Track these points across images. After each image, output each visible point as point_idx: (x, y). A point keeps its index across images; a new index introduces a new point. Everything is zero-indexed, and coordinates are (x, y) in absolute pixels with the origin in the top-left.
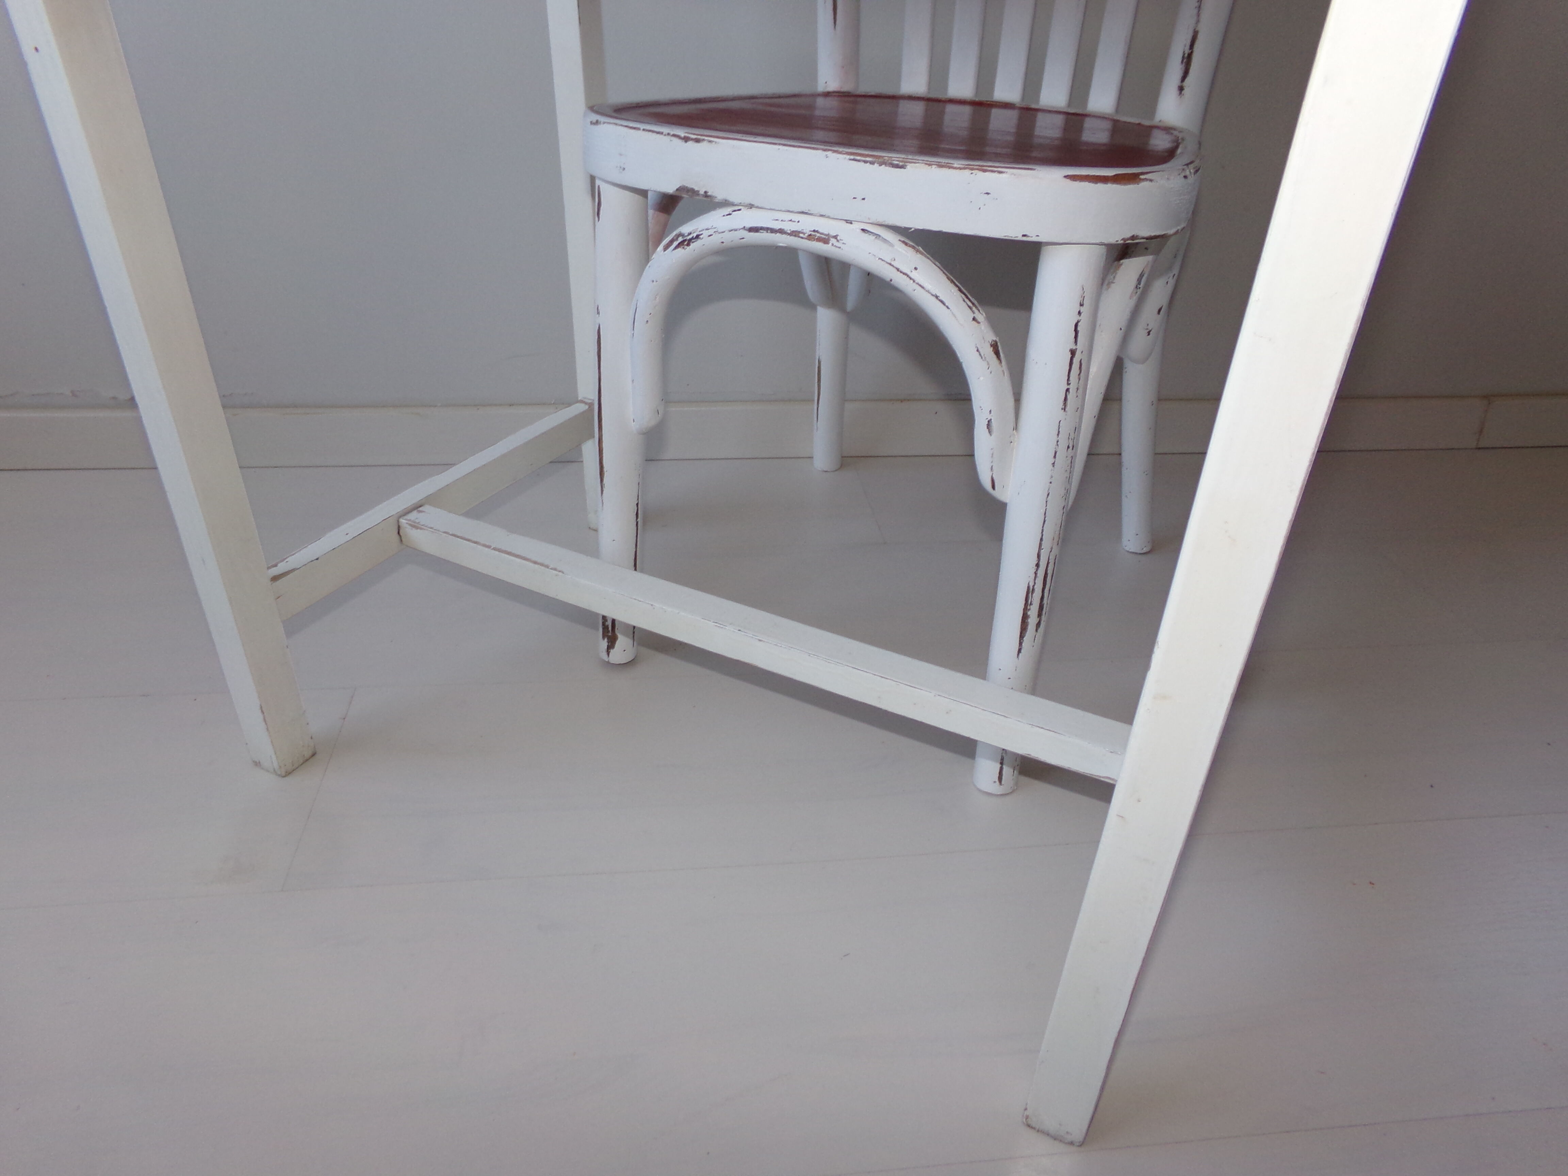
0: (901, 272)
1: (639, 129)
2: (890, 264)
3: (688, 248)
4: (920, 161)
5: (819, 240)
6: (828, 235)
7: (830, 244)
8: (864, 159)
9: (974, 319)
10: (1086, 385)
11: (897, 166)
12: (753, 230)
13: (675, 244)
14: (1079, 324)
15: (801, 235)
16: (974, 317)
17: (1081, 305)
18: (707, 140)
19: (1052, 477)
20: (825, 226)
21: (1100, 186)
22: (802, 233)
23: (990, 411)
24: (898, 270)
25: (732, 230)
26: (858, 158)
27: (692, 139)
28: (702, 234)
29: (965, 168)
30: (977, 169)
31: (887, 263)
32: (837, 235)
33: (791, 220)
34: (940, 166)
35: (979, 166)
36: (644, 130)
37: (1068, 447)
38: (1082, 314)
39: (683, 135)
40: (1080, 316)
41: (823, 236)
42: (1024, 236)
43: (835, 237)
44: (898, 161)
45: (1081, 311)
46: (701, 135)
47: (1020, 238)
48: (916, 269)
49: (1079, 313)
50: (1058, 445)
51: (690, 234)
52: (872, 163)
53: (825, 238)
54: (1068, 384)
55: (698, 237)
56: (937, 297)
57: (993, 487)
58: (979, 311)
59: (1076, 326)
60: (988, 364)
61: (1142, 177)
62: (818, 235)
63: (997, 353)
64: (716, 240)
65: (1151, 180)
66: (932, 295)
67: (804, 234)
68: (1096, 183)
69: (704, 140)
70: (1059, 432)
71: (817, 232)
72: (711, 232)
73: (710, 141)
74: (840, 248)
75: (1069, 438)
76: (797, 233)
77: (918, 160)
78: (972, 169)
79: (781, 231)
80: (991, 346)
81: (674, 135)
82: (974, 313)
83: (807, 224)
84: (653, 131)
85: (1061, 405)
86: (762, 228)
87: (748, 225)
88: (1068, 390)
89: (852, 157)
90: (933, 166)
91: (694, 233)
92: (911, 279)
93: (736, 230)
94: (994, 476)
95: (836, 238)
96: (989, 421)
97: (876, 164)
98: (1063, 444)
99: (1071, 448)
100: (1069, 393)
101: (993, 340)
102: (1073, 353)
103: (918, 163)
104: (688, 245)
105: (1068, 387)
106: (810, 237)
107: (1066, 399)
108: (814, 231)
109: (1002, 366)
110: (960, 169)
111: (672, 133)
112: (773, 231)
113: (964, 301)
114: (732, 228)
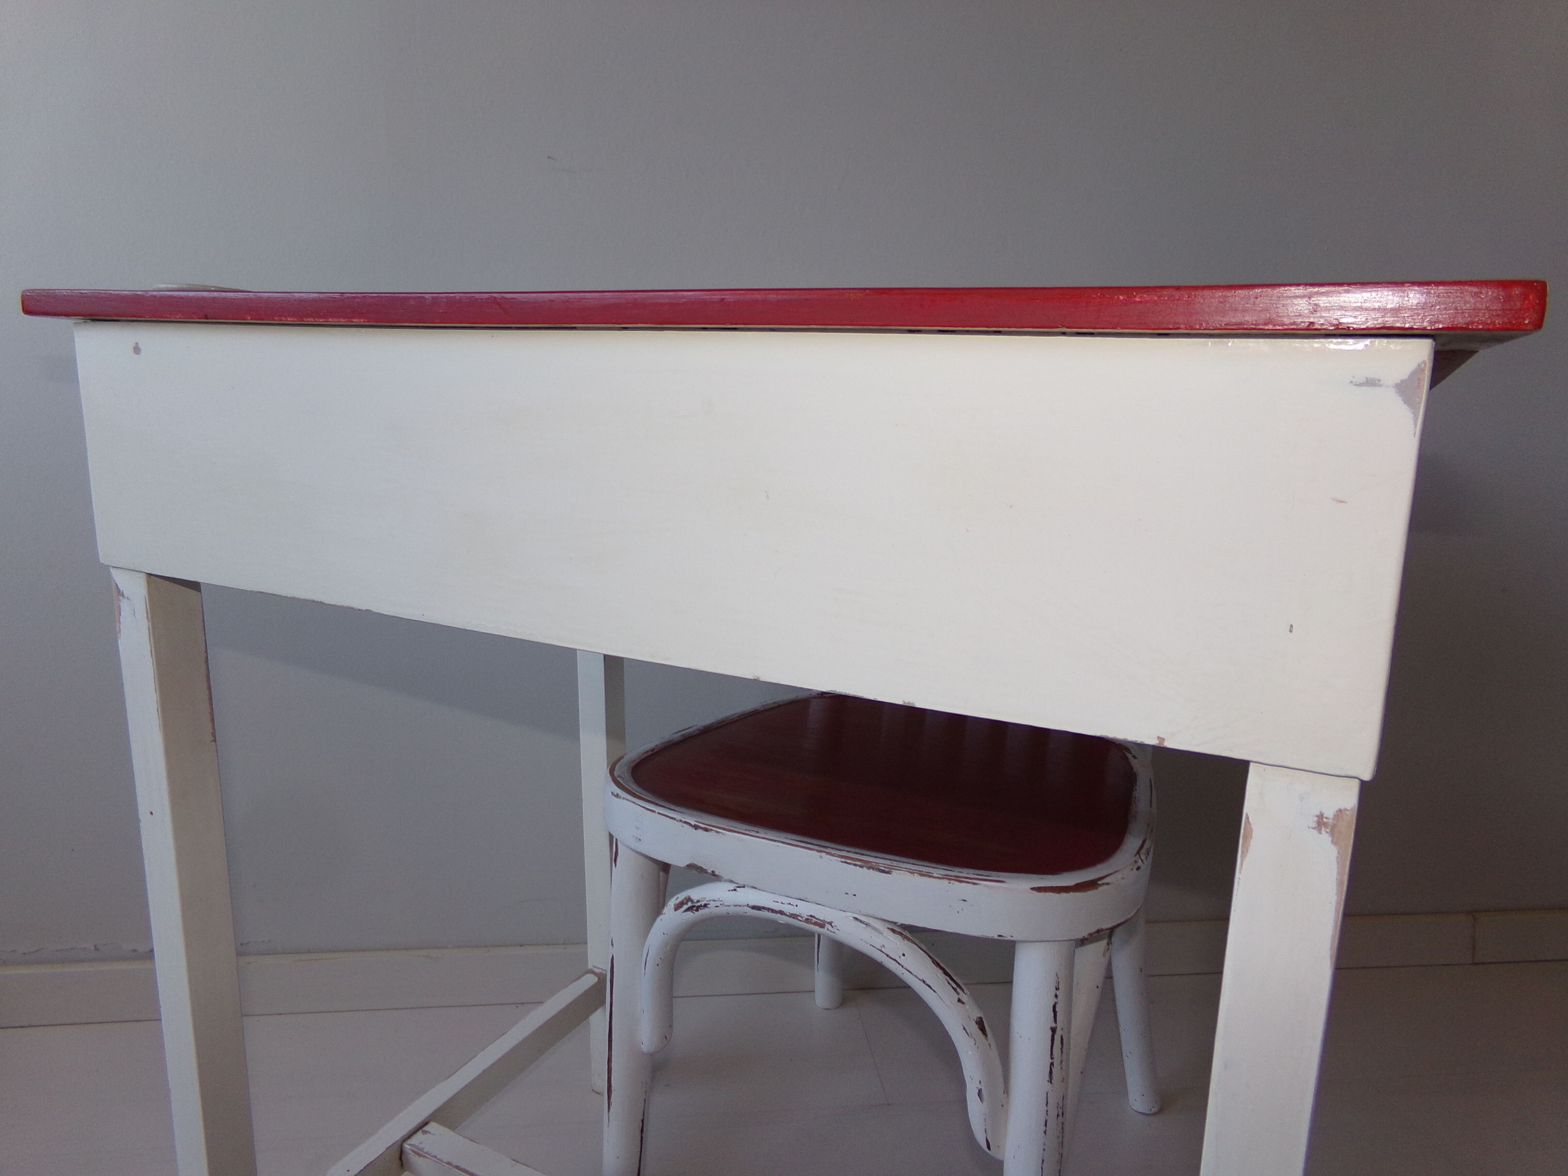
0: (890, 958)
1: (653, 811)
2: (881, 951)
3: (697, 913)
4: (903, 869)
5: (815, 924)
6: (824, 921)
7: (826, 929)
8: (854, 863)
9: (959, 1000)
10: (1068, 1059)
11: (883, 871)
12: (754, 907)
13: (685, 907)
14: (1057, 1006)
15: (800, 918)
16: (959, 998)
17: (1057, 989)
18: (715, 831)
19: (1045, 1144)
20: (822, 913)
21: (1064, 895)
22: (799, 916)
23: (980, 1082)
24: (887, 955)
25: (736, 906)
26: (849, 861)
27: (701, 828)
28: (709, 904)
29: (943, 878)
30: (954, 880)
31: (877, 949)
32: (832, 922)
33: (790, 904)
34: (922, 874)
35: (956, 877)
36: (659, 813)
37: (1058, 1115)
38: (1059, 997)
39: (693, 823)
40: (1057, 998)
41: (819, 921)
42: (999, 936)
43: (830, 923)
44: (884, 867)
45: (1057, 994)
46: (709, 825)
47: (996, 937)
48: (904, 955)
49: (1056, 996)
50: (1047, 1115)
51: (698, 901)
52: (861, 867)
53: (821, 924)
54: (1052, 1058)
55: (705, 905)
56: (924, 982)
57: (989, 1148)
58: (963, 991)
59: (1054, 1007)
60: (975, 1040)
61: (1099, 883)
62: (814, 920)
63: (982, 1029)
64: (722, 910)
65: (1108, 884)
66: (920, 980)
67: (802, 917)
68: (1059, 893)
69: (712, 830)
70: (1047, 1102)
71: (814, 917)
72: (718, 904)
73: (717, 832)
74: (834, 933)
75: (1058, 1108)
76: (795, 916)
77: (902, 868)
78: (950, 879)
79: (781, 913)
80: (976, 1023)
81: (685, 822)
82: (958, 994)
83: (805, 909)
84: (667, 816)
85: (1047, 1078)
86: (764, 908)
87: (752, 904)
88: (1052, 1064)
89: (843, 860)
90: (915, 874)
91: (702, 901)
92: (899, 964)
93: (740, 906)
94: (988, 1138)
95: (831, 925)
96: (979, 1091)
97: (864, 868)
98: (1053, 1112)
99: (1061, 1115)
100: (1053, 1066)
101: (978, 1018)
102: (1054, 1030)
103: (902, 870)
104: (697, 910)
105: (1052, 1061)
106: (807, 921)
107: (1051, 1072)
108: (811, 916)
109: (988, 1040)
110: (939, 878)
111: (684, 820)
112: (773, 911)
113: (949, 983)
114: (737, 904)
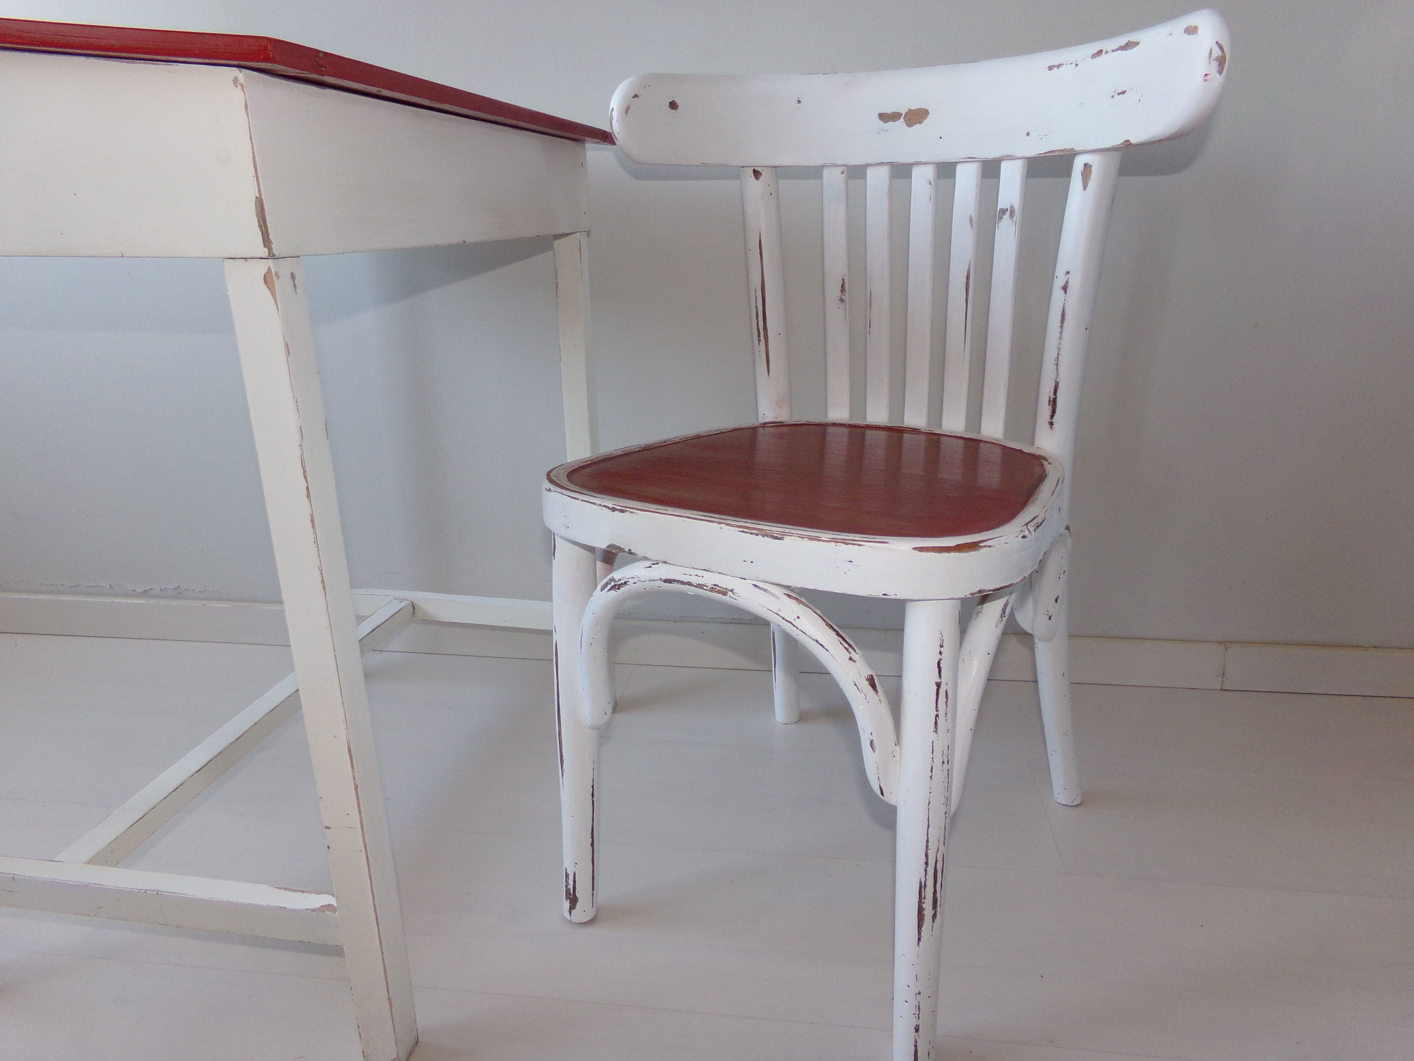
0: (786, 621)
1: (578, 499)
2: (777, 614)
3: (618, 591)
4: (794, 535)
5: (719, 592)
6: (726, 589)
7: (728, 596)
8: (750, 531)
9: (850, 659)
10: (955, 709)
11: (777, 538)
12: (666, 581)
13: (609, 586)
14: (941, 662)
15: (705, 588)
16: (850, 657)
17: (941, 646)
18: (629, 511)
19: (931, 788)
20: (724, 582)
21: (944, 555)
22: (706, 586)
23: (871, 733)
24: (783, 618)
25: (651, 581)
26: (746, 530)
27: (618, 510)
28: (629, 581)
29: (831, 541)
30: (841, 542)
31: (774, 613)
32: (733, 589)
33: (697, 575)
34: (811, 538)
35: (842, 539)
36: (582, 500)
37: (943, 762)
38: (943, 654)
39: (611, 506)
40: (941, 655)
41: (722, 590)
42: (884, 595)
43: (732, 591)
44: (777, 534)
45: (942, 651)
46: (625, 507)
47: (882, 596)
48: (798, 617)
49: (940, 653)
50: (933, 761)
51: (620, 580)
52: (757, 535)
53: (723, 591)
54: (937, 711)
55: (625, 583)
56: (817, 641)
57: (882, 794)
58: (855, 651)
59: (939, 663)
60: (865, 695)
61: (981, 545)
62: (718, 588)
63: (873, 686)
64: (639, 586)
65: (989, 546)
66: (813, 640)
67: (707, 587)
68: (940, 553)
69: (627, 511)
70: (933, 750)
71: (717, 586)
72: (635, 580)
73: (631, 512)
74: (736, 599)
75: (943, 755)
76: (701, 586)
77: (793, 534)
78: (836, 542)
79: (689, 584)
80: (867, 680)
81: (604, 506)
82: (850, 653)
83: (709, 579)
84: (589, 502)
85: (933, 728)
86: (674, 581)
87: (664, 578)
88: (937, 716)
89: (741, 529)
90: (805, 539)
91: (623, 579)
92: (794, 626)
93: (654, 581)
94: (881, 785)
95: (733, 592)
96: (871, 741)
97: (760, 536)
98: (938, 760)
99: (946, 762)
101: (869, 675)
102: (938, 685)
103: (793, 536)
104: (619, 589)
105: (937, 713)
106: (712, 590)
107: (936, 723)
108: (715, 585)
109: (879, 697)
110: (827, 541)
111: (603, 504)
112: (682, 583)
113: (841, 643)
114: (651, 579)
